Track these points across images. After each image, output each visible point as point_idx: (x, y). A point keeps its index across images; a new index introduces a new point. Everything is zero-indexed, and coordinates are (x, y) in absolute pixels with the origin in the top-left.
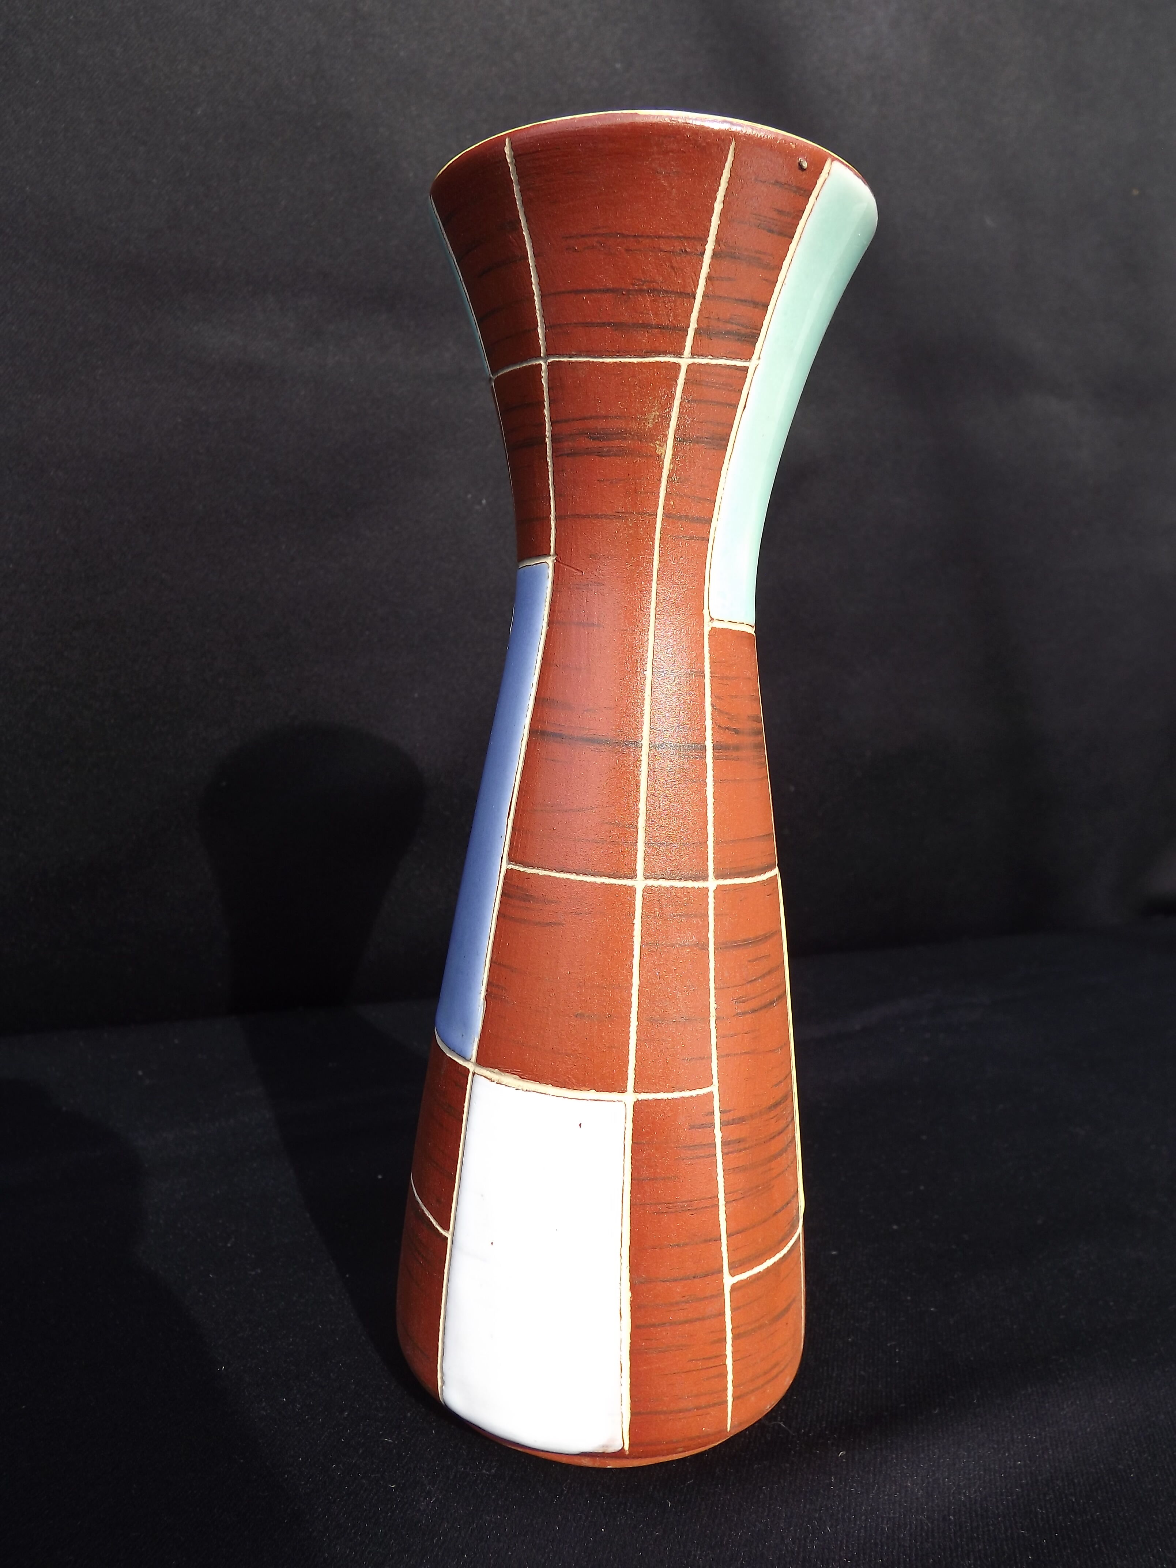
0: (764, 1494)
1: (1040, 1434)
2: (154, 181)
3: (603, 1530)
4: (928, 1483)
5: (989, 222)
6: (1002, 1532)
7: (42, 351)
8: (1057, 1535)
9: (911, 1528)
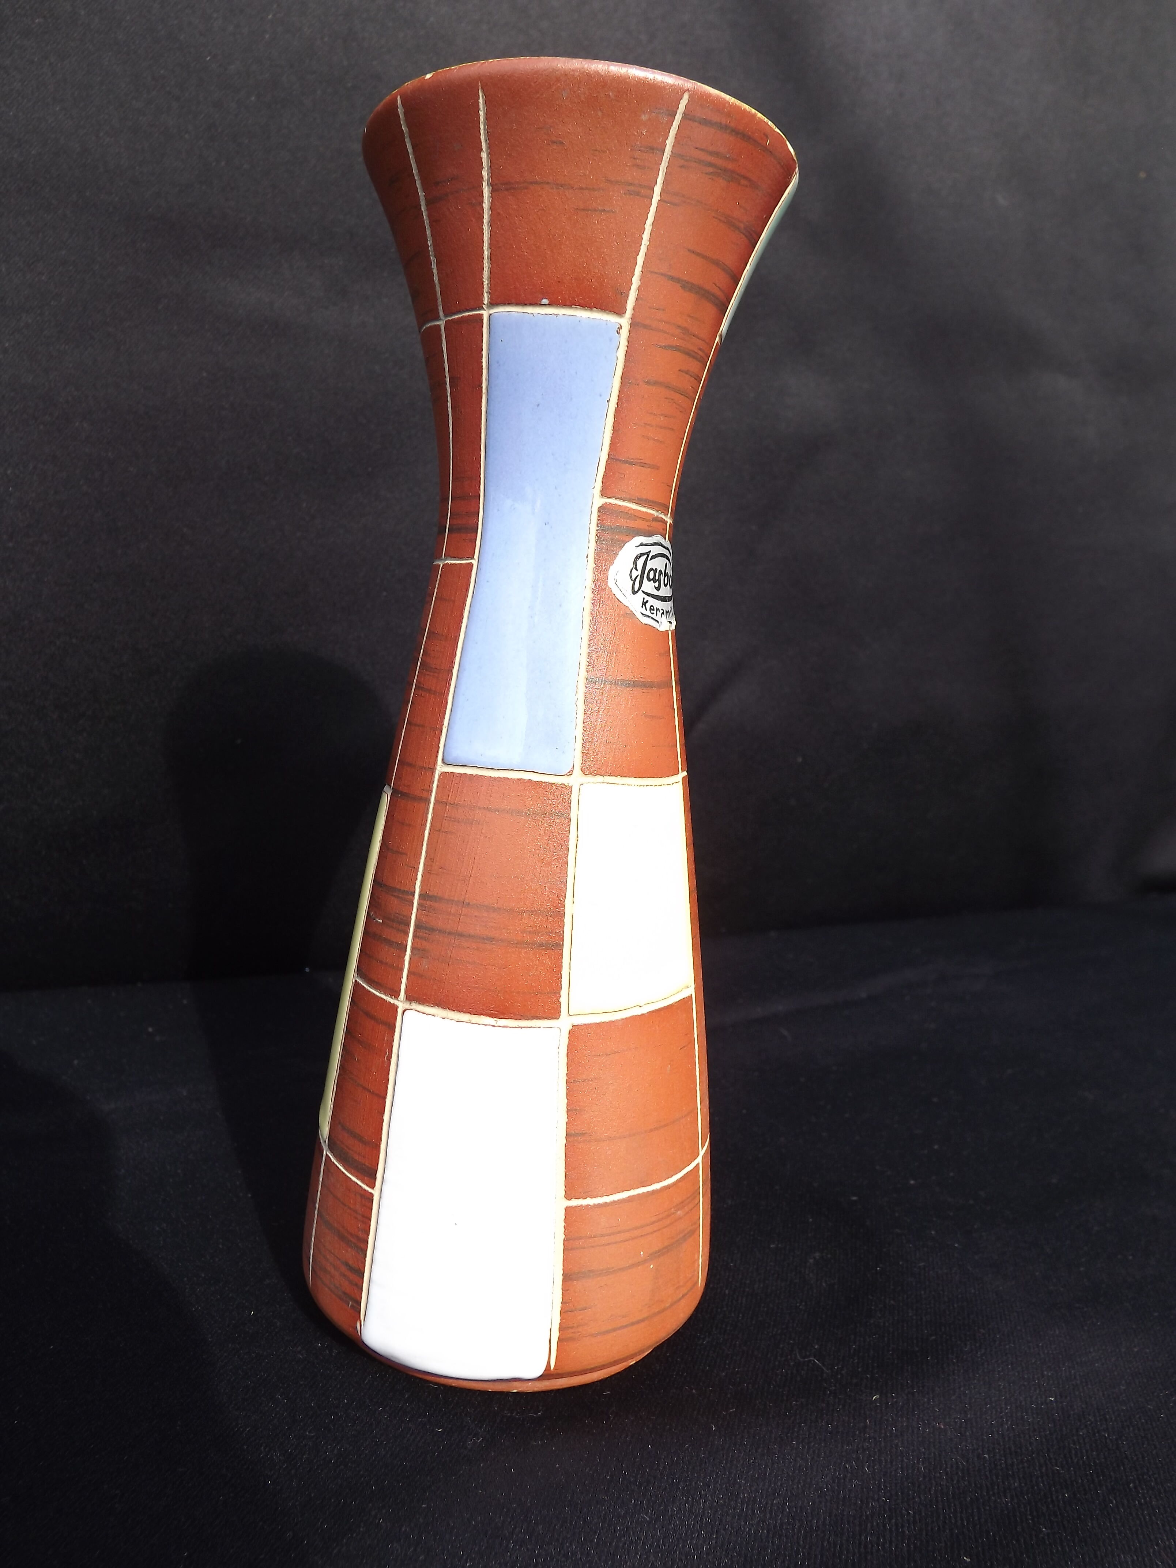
0: (803, 1431)
2: (187, 136)
4: (961, 1424)
6: (1037, 1468)
7: (71, 301)
8: (1091, 1471)
9: (947, 1467)
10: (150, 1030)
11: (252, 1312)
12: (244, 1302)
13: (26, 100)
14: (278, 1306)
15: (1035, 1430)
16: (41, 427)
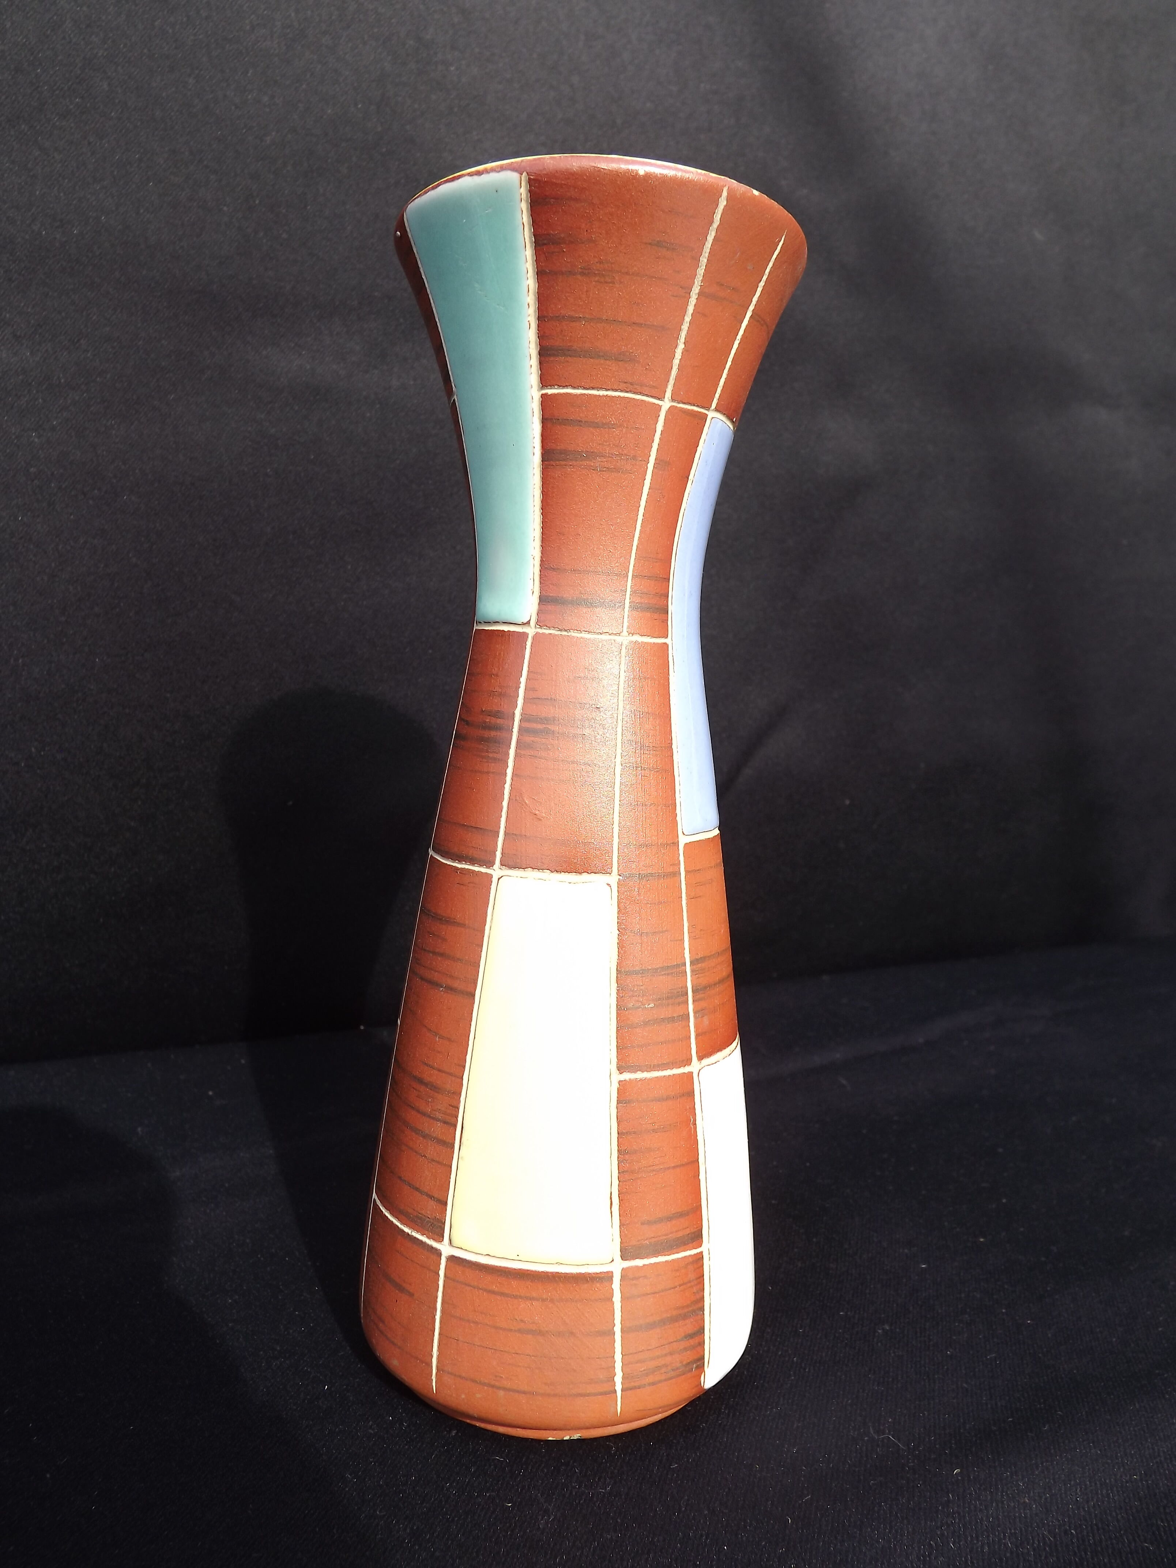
0: (884, 1510)
1: (1153, 1449)
2: (225, 208)
3: (725, 1547)
4: (1046, 1499)
5: (1038, 235)
6: (1126, 1545)
7: (116, 377)
9: (1034, 1542)
10: (211, 1093)
11: (326, 1387)
12: (319, 1375)
13: (66, 181)
14: (351, 1379)
15: (1121, 1508)
16: (91, 502)
